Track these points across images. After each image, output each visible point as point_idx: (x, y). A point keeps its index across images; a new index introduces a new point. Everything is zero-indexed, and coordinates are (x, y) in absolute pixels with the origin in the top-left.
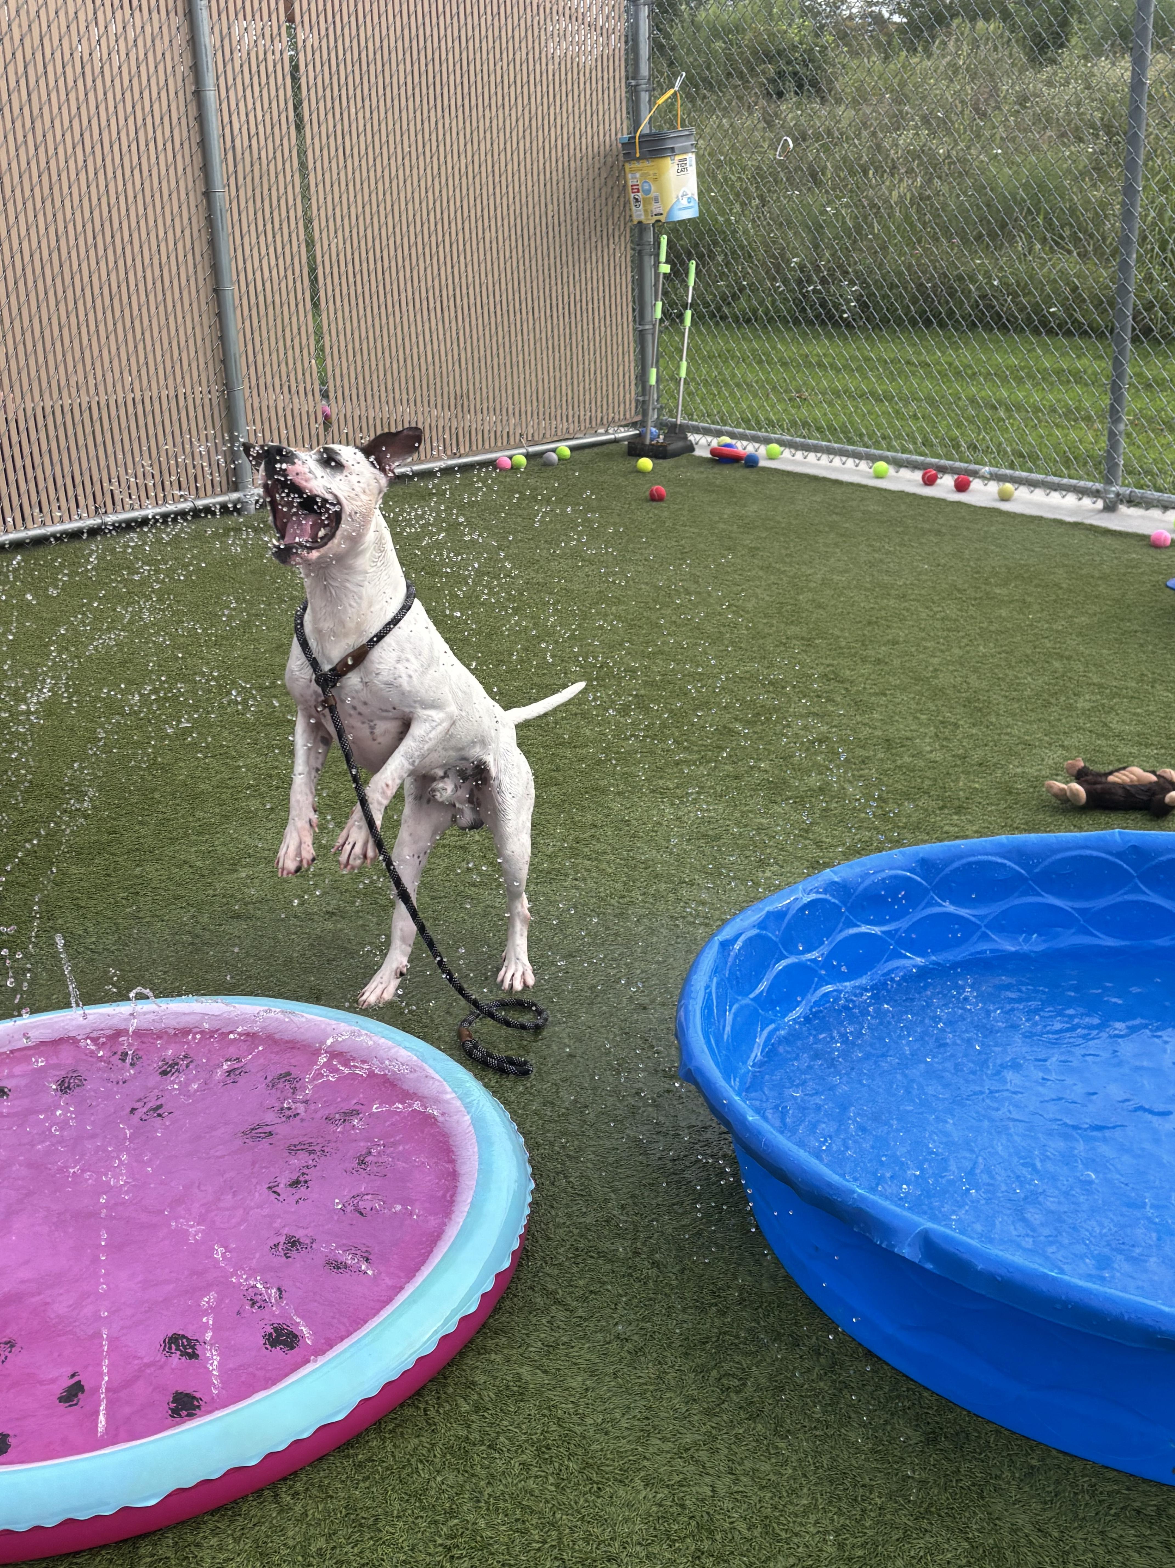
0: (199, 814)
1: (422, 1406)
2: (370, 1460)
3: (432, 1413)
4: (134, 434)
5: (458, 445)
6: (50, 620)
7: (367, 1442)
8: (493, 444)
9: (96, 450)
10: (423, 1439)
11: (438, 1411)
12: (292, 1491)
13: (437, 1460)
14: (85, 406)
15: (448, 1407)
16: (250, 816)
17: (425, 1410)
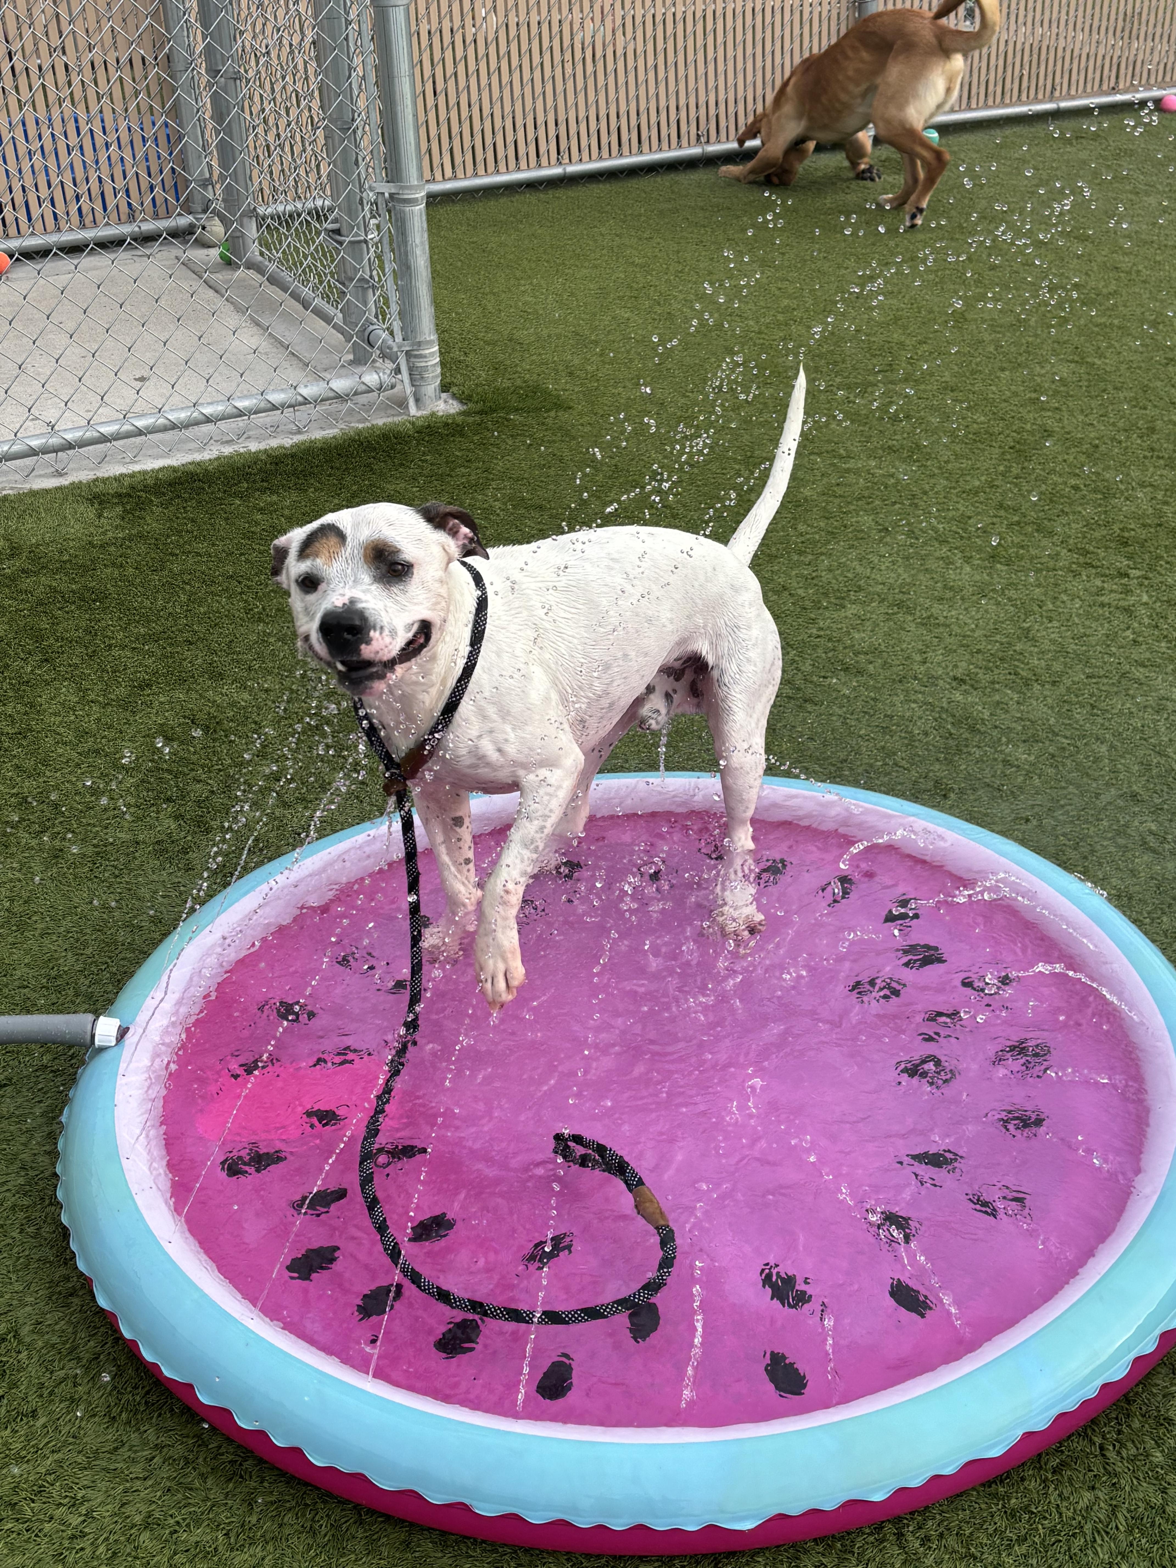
0: (802, 527)
1: (1098, 1440)
2: (1026, 1509)
3: (1111, 1455)
4: (749, 50)
5: (1117, 77)
6: (642, 266)
7: (1023, 1479)
8: (1160, 78)
9: (706, 67)
10: (1100, 1495)
11: (1119, 1453)
12: (921, 1533)
13: (1122, 1537)
14: (699, 14)
15: (1133, 1451)
16: (860, 536)
17: (1102, 1448)
